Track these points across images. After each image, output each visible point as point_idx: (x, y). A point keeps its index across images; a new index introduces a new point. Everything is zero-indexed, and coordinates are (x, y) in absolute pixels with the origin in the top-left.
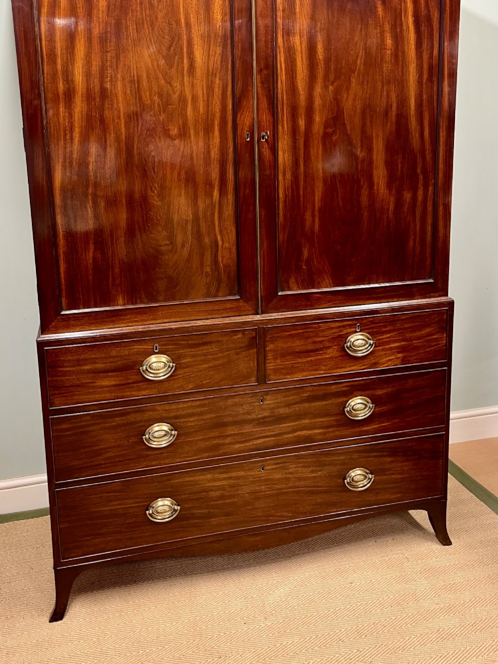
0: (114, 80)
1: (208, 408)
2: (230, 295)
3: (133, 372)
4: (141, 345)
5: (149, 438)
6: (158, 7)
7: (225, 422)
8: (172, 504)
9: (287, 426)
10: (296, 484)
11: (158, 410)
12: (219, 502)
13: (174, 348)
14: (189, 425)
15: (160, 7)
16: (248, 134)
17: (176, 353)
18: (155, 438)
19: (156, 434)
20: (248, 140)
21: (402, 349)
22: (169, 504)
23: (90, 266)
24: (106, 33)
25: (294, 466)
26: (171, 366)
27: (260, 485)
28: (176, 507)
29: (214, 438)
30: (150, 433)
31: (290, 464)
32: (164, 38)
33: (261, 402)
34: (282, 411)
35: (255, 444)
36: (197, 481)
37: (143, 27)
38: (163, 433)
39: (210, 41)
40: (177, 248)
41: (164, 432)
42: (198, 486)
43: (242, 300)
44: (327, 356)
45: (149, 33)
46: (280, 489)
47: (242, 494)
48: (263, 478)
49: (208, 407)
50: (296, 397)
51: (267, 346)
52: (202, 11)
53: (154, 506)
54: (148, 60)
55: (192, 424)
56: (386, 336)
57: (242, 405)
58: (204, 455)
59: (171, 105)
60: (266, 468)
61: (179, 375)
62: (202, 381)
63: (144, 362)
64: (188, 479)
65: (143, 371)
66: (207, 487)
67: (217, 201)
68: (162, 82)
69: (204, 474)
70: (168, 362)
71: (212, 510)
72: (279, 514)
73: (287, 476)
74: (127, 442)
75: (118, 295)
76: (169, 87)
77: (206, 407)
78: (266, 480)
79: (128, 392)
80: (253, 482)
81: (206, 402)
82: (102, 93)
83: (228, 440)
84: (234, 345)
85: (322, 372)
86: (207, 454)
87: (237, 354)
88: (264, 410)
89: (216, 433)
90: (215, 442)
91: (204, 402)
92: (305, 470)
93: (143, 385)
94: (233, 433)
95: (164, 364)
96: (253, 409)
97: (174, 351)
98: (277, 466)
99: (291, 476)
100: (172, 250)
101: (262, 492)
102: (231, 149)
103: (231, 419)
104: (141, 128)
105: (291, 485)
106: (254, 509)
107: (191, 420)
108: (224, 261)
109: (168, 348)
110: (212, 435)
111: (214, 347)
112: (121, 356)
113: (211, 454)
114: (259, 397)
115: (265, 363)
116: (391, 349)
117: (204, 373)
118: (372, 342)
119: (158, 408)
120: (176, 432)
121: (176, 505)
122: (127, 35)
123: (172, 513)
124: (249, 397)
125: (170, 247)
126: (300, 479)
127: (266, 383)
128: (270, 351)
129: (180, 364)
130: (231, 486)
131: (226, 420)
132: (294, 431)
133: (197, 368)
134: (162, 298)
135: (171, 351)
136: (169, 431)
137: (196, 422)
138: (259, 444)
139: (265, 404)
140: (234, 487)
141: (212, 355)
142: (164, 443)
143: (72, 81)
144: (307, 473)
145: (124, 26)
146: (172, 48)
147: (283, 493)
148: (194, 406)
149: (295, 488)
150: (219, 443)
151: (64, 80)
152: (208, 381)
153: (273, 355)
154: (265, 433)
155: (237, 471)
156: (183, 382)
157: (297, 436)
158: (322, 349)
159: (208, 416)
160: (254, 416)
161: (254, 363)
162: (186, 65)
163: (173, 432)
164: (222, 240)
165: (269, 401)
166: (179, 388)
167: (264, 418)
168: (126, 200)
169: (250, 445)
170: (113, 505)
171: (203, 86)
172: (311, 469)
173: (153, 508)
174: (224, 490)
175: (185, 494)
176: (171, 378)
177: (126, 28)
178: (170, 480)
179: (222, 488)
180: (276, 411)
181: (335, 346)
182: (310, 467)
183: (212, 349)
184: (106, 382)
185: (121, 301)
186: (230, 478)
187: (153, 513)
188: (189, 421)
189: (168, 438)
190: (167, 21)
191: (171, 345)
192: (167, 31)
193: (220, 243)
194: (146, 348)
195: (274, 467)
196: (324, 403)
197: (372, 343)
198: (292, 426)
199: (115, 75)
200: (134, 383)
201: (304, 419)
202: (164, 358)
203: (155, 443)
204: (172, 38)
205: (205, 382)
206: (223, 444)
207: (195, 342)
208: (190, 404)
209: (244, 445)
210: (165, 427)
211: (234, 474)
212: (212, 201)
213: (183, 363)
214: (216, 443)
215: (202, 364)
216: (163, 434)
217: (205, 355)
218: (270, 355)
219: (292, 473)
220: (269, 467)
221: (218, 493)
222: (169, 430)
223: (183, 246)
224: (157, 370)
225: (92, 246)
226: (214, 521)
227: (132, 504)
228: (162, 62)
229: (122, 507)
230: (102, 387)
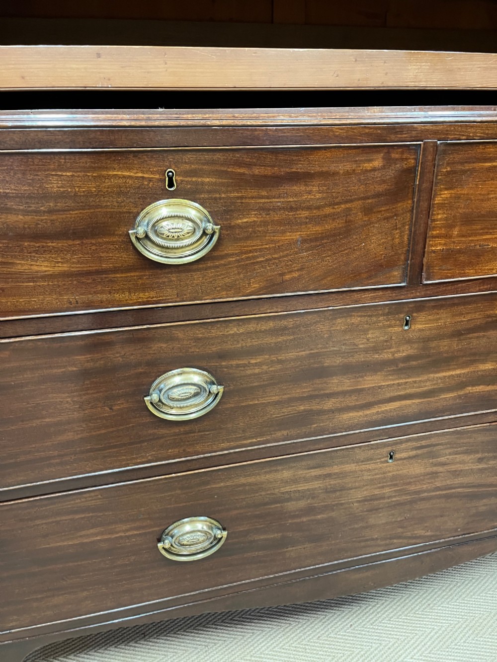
1: (292, 337)
3: (113, 243)
4: (130, 169)
5: (160, 401)
7: (328, 367)
8: (212, 529)
9: (449, 377)
10: (448, 482)
11: (177, 339)
12: (305, 519)
13: (215, 184)
14: (249, 372)
17: (220, 198)
18: (173, 400)
19: (176, 393)
22: (205, 528)
25: (447, 451)
26: (209, 231)
27: (383, 487)
28: (219, 534)
29: (302, 399)
30: (160, 391)
31: (442, 447)
33: (407, 324)
34: (445, 346)
35: (383, 412)
36: (262, 483)
38: (192, 390)
41: (195, 388)
42: (263, 493)
46: (419, 492)
47: (349, 503)
48: (390, 474)
49: (293, 333)
50: (477, 315)
51: (436, 195)
53: (176, 531)
55: (257, 371)
57: (365, 331)
58: (279, 434)
60: (397, 456)
61: (227, 255)
62: (282, 274)
63: (139, 219)
64: (243, 480)
65: (138, 239)
66: (283, 493)
69: (276, 471)
70: (201, 221)
71: (290, 534)
72: (409, 534)
73: (435, 469)
74: (107, 408)
77: (289, 335)
78: (394, 478)
79: (102, 292)
80: (372, 482)
81: (289, 323)
83: (329, 404)
84: (362, 188)
86: (285, 433)
87: (368, 211)
88: (409, 342)
89: (305, 389)
90: (302, 408)
91: (284, 323)
92: (466, 458)
93: (140, 278)
94: (340, 389)
95: (190, 224)
96: (386, 341)
97: (215, 191)
98: (419, 452)
99: (440, 469)
101: (384, 498)
103: (338, 361)
105: (438, 484)
106: (367, 527)
107: (253, 361)
109: (203, 183)
110: (297, 392)
111: (315, 189)
112: (76, 195)
113: (293, 432)
114: (402, 316)
115: (425, 238)
117: (287, 256)
119: (180, 335)
120: (221, 389)
121: (219, 529)
123: (211, 543)
124: (383, 315)
126: (456, 474)
127: (421, 283)
128: (441, 206)
129: (231, 227)
130: (327, 491)
131: (327, 362)
132: (462, 385)
133: (272, 241)
135: (209, 192)
136: (205, 386)
137: (265, 367)
138: (391, 411)
139: (414, 330)
140: (335, 491)
141: (309, 208)
142: (193, 411)
144: (468, 462)
147: (423, 499)
148: (261, 331)
149: (446, 489)
150: (311, 410)
152: (296, 275)
153: (446, 219)
154: (405, 389)
155: (342, 463)
156: (239, 273)
157: (466, 395)
159: (292, 355)
160: (386, 356)
161: (401, 236)
163: (214, 389)
165: (423, 324)
166: (228, 288)
167: (408, 358)
169: (373, 414)
170: (88, 536)
172: (479, 455)
173: (172, 537)
174: (313, 498)
175: (236, 509)
176: (210, 264)
178: (208, 483)
179: (312, 494)
180: (433, 344)
182: (477, 452)
183: (310, 193)
184: (43, 266)
186: (329, 475)
187: (172, 545)
188: (249, 365)
189: (202, 399)
191: (209, 174)
194: (143, 178)
195: (414, 453)
198: (459, 376)
200: (115, 270)
201: (484, 362)
202: (193, 210)
203: (173, 411)
205: (287, 277)
206: (321, 412)
207: (269, 171)
208: (252, 327)
209: (361, 413)
210: (196, 377)
211: (336, 469)
213: (239, 226)
214: (305, 411)
215: (284, 232)
216: (193, 392)
217: (291, 209)
218: (440, 217)
219: (443, 464)
220: (404, 455)
221: (302, 504)
222: (206, 382)
224: (173, 239)
226: (292, 551)
227: (127, 531)
229: (106, 537)
230: (33, 278)
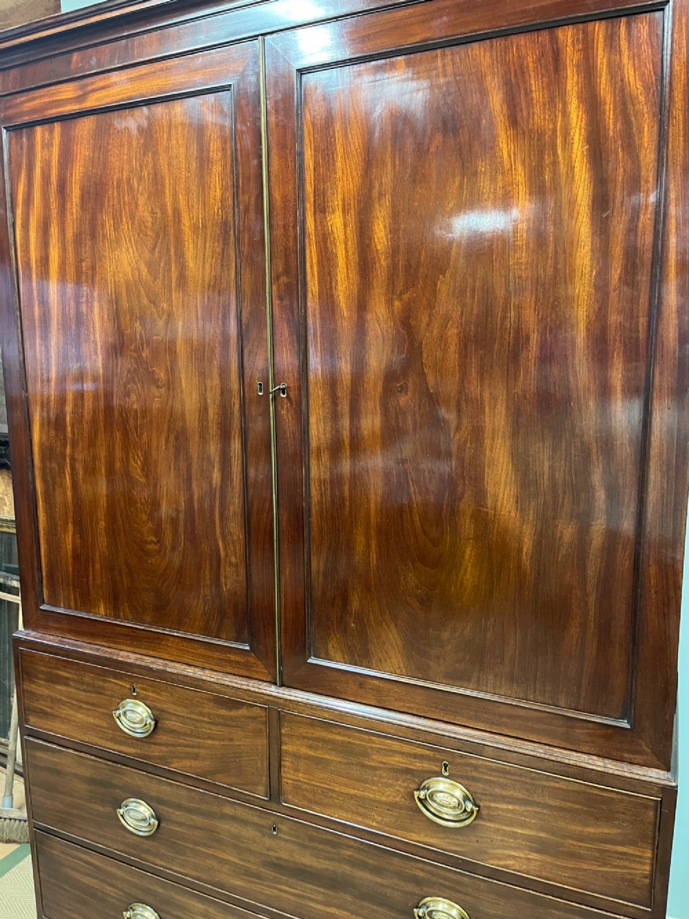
0: (90, 300)
1: (198, 806)
2: (237, 640)
4: (117, 680)
6: (138, 189)
13: (154, 698)
14: (174, 818)
15: (141, 190)
16: (260, 384)
17: (157, 706)
20: (261, 394)
21: (541, 847)
23: (70, 554)
24: (80, 234)
26: (149, 723)
30: (126, 808)
32: (147, 235)
33: (274, 830)
34: (307, 860)
36: (186, 905)
37: (122, 221)
38: (140, 816)
39: (206, 234)
40: (166, 549)
41: (144, 815)
43: (253, 655)
44: (384, 799)
45: (128, 229)
49: (198, 804)
51: (283, 743)
52: (194, 188)
54: (129, 269)
55: (179, 821)
56: (504, 806)
58: (194, 873)
59: (157, 335)
61: (159, 738)
63: (119, 706)
64: (174, 896)
65: (116, 716)
67: (218, 486)
68: (145, 301)
69: (194, 900)
70: (146, 717)
74: (102, 806)
75: (99, 600)
76: (154, 310)
77: (196, 804)
81: (197, 796)
82: (77, 318)
83: (225, 868)
85: (374, 824)
86: (198, 874)
91: (192, 794)
93: (120, 736)
94: (232, 859)
95: (141, 717)
97: (155, 702)
100: (160, 551)
102: (237, 406)
104: (121, 369)
107: (176, 813)
108: (229, 584)
109: (148, 696)
111: (207, 716)
114: (270, 822)
115: (280, 771)
116: (514, 835)
118: (469, 806)
120: (157, 823)
122: (103, 234)
125: (157, 547)
127: (280, 803)
128: (287, 753)
129: (163, 724)
131: (223, 836)
133: (184, 739)
134: (148, 619)
135: (151, 701)
136: (149, 817)
137: (183, 820)
138: (270, 896)
143: (48, 303)
145: (99, 223)
146: (157, 250)
148: (179, 794)
151: (39, 302)
153: (293, 762)
158: (374, 783)
160: (262, 849)
162: (174, 275)
163: (153, 821)
164: (225, 549)
165: (287, 835)
167: (279, 859)
168: (106, 470)
170: (91, 882)
171: (196, 306)
173: (134, 912)
175: (171, 914)
176: (149, 741)
177: (102, 225)
181: (401, 786)
184: (80, 716)
185: (102, 610)
190: (150, 209)
191: (151, 691)
192: (150, 224)
193: (222, 553)
194: (122, 686)
196: (379, 880)
197: (469, 810)
199: (91, 293)
201: (344, 892)
202: (143, 709)
203: (131, 825)
204: (157, 234)
206: (219, 871)
209: (248, 886)
210: (147, 809)
212: (211, 485)
213: (166, 725)
215: (190, 736)
216: (141, 818)
217: (194, 723)
218: (287, 759)
222: (150, 815)
223: (173, 548)
224: (132, 722)
225: (70, 527)
227: (110, 891)
228: (144, 270)
